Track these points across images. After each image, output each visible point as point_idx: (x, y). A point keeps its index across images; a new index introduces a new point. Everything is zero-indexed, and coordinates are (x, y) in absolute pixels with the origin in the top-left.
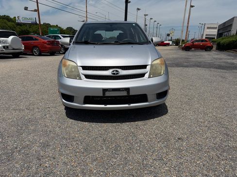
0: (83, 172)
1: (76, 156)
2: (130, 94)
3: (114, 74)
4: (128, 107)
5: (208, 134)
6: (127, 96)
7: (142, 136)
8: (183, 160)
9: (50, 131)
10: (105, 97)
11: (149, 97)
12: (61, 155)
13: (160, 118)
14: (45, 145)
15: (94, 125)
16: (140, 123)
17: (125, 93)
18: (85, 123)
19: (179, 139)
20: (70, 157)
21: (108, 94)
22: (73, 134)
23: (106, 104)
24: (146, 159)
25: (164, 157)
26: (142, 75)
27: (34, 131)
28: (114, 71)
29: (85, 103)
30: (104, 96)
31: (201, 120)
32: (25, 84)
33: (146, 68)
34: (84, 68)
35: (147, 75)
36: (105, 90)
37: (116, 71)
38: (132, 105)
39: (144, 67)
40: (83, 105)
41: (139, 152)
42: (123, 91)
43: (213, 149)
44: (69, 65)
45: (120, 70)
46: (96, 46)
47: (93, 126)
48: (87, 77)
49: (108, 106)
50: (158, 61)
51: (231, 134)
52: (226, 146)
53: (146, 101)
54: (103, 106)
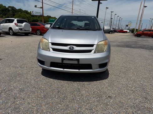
0: (37, 111)
1: (37, 99)
2: (80, 63)
6: (78, 64)
7: (84, 92)
8: (106, 112)
10: (63, 63)
11: (93, 66)
12: (28, 98)
14: (22, 90)
16: (86, 83)
17: (76, 62)
18: (51, 79)
19: (109, 97)
21: (65, 62)
22: (41, 86)
23: (64, 68)
25: (94, 108)
26: (90, 51)
27: (19, 81)
28: (70, 47)
29: (51, 66)
31: (130, 86)
32: (25, 51)
33: (93, 46)
34: (53, 44)
35: (93, 51)
36: (63, 59)
37: (72, 47)
38: (81, 70)
39: (92, 46)
40: (50, 68)
41: (78, 102)
42: (75, 60)
43: (131, 107)
44: (44, 41)
45: (74, 47)
46: (63, 30)
47: (55, 81)
48: (54, 50)
49: (65, 70)
50: (103, 42)
51: (149, 98)
52: (142, 106)
53: (91, 69)
54: (62, 69)
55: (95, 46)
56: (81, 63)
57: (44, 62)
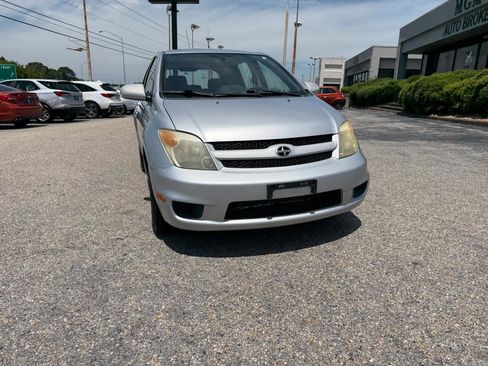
0: (300, 350)
1: (259, 322)
2: (317, 192)
3: (281, 154)
4: (310, 217)
5: (452, 251)
7: (351, 269)
9: (167, 286)
11: (345, 195)
13: (355, 233)
15: (245, 260)
16: (329, 246)
17: (306, 191)
19: (415, 264)
20: (251, 326)
21: (277, 195)
23: (270, 216)
24: (389, 306)
26: (327, 154)
28: (280, 149)
29: (228, 217)
30: (270, 200)
33: (330, 140)
34: (218, 146)
35: (336, 154)
36: (272, 188)
37: (285, 148)
38: (317, 213)
40: (225, 223)
41: (368, 296)
42: (305, 186)
45: (290, 147)
46: (219, 101)
48: (228, 163)
49: (275, 219)
50: (346, 127)
53: (338, 202)
54: (265, 220)
55: (335, 138)
56: (320, 190)
57: (201, 207)
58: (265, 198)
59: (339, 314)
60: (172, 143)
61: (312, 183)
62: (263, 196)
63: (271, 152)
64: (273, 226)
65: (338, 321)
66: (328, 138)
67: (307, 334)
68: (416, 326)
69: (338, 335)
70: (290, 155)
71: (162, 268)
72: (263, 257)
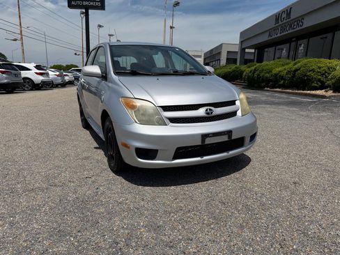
1: (212, 229)
2: (232, 139)
3: (208, 114)
4: (227, 156)
15: (186, 187)
17: (225, 138)
20: (208, 232)
21: (208, 141)
28: (207, 110)
29: (175, 158)
30: (203, 145)
33: (235, 104)
34: (166, 108)
35: (239, 113)
36: (205, 136)
37: (210, 110)
40: (173, 162)
42: (225, 134)
48: (174, 120)
49: (205, 158)
50: (242, 95)
53: (242, 145)
54: (199, 159)
55: (238, 103)
56: (234, 137)
57: (156, 151)
58: (200, 143)
59: (262, 219)
60: (133, 107)
61: (229, 133)
62: (199, 143)
63: (201, 112)
64: (204, 162)
65: (263, 223)
66: (233, 103)
67: (246, 233)
68: (311, 222)
69: (267, 233)
70: (214, 114)
71: (129, 196)
72: (197, 185)
